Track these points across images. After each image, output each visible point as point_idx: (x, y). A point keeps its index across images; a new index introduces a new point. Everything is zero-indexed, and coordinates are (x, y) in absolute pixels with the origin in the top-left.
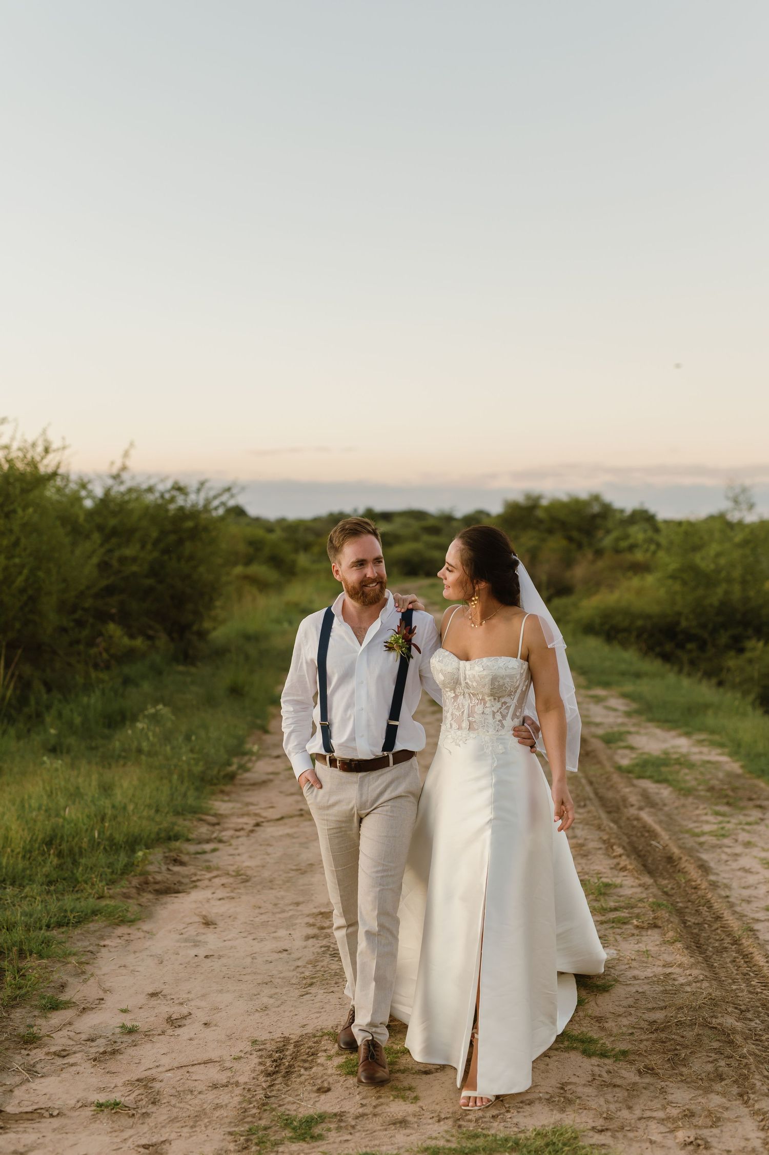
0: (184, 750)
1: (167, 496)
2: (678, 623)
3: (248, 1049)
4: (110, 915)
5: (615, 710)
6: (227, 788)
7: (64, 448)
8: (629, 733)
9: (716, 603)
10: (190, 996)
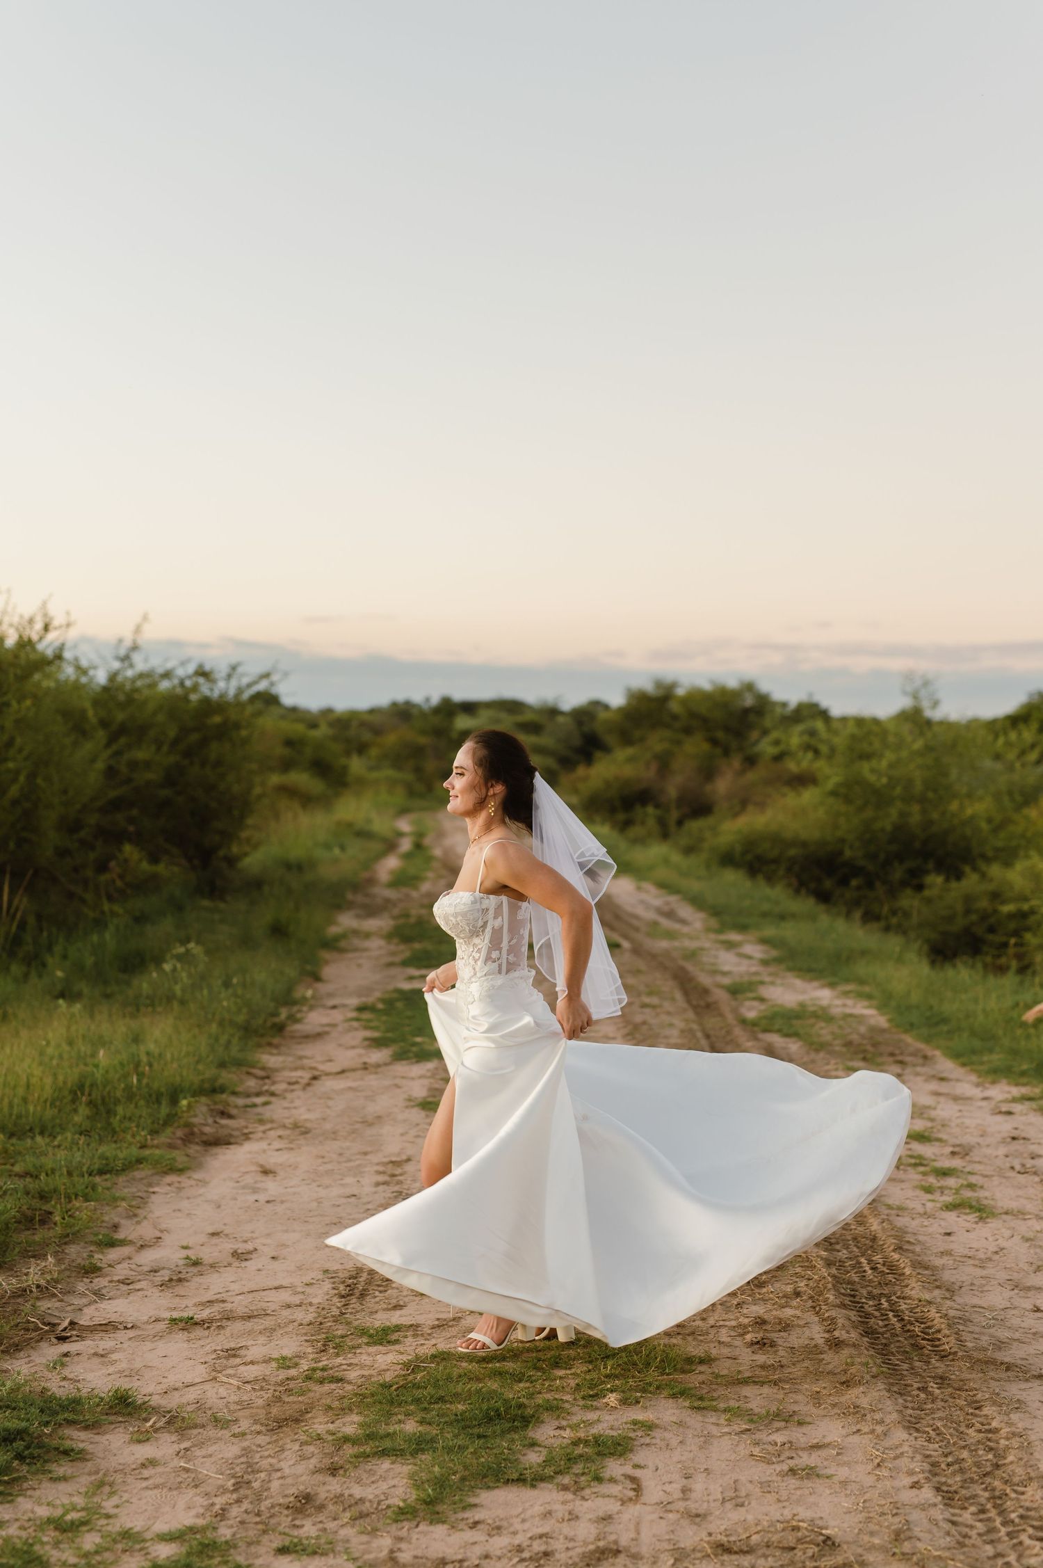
0: (223, 995)
1: (188, 683)
2: (841, 853)
3: (320, 1277)
4: (156, 1163)
5: (750, 957)
6: (276, 1041)
7: (68, 625)
8: (762, 983)
9: (889, 828)
10: (254, 1235)
